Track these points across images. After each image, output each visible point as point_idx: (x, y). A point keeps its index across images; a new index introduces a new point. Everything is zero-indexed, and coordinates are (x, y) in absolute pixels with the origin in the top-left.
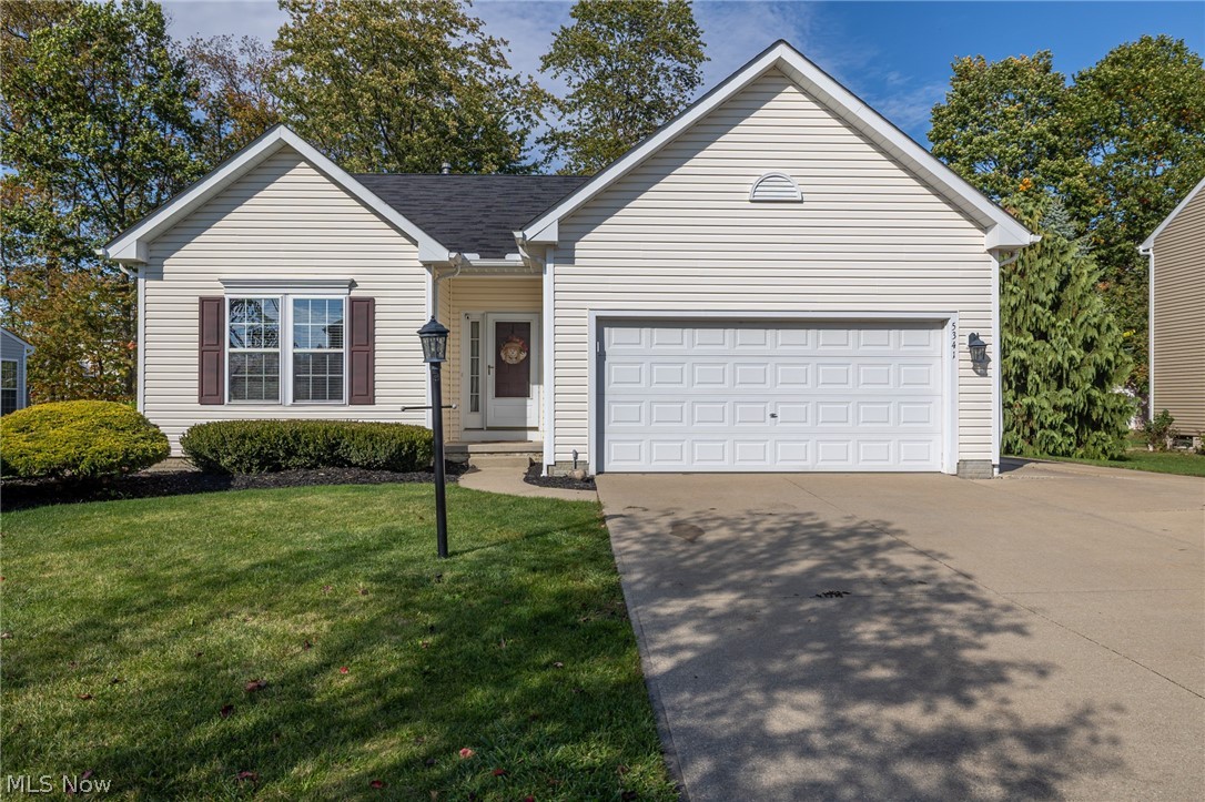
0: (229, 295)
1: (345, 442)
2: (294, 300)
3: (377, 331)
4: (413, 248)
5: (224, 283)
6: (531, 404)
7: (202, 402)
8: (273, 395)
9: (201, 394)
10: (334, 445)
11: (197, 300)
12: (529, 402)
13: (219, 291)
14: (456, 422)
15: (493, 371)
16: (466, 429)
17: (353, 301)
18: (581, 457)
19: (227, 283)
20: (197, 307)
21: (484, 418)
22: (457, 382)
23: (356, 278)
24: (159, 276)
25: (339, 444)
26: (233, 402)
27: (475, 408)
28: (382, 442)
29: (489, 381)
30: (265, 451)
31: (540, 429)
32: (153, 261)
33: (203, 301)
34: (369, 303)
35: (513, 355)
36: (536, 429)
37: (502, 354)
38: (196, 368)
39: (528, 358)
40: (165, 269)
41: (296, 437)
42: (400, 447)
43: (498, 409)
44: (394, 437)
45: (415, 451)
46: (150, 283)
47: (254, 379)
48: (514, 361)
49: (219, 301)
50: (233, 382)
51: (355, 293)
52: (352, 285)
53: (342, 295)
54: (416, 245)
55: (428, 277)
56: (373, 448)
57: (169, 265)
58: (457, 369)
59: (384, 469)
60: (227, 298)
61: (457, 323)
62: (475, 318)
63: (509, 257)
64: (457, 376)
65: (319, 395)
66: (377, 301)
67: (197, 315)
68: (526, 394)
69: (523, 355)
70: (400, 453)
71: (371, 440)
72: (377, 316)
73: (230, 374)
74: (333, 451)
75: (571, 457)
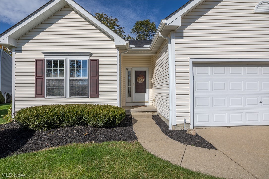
0: (46, 58)
1: (85, 116)
2: (70, 60)
3: (100, 71)
4: (113, 42)
5: (44, 54)
6: (146, 95)
7: (36, 97)
8: (62, 94)
9: (36, 94)
10: (80, 118)
11: (34, 60)
12: (146, 94)
13: (43, 57)
14: (124, 100)
15: (135, 85)
16: (127, 102)
17: (91, 60)
18: (187, 122)
19: (45, 54)
20: (34, 63)
21: (132, 99)
22: (124, 88)
23: (92, 52)
24: (20, 51)
25: (82, 117)
26: (48, 97)
27: (130, 96)
28: (101, 117)
29: (134, 88)
30: (49, 121)
31: (149, 102)
32: (18, 46)
33: (36, 61)
34: (97, 61)
35: (141, 80)
36: (148, 102)
37: (138, 80)
38: (34, 85)
39: (145, 81)
40: (23, 49)
41: (63, 115)
42: (109, 119)
43: (136, 96)
44: (106, 115)
45: (116, 120)
46: (17, 54)
47: (56, 89)
48: (141, 82)
49: (42, 61)
50: (48, 90)
51: (92, 58)
52: (91, 55)
53: (87, 58)
54: (114, 40)
55: (118, 52)
56: (97, 120)
57: (24, 48)
58: (124, 85)
59: (102, 127)
60: (45, 59)
61: (124, 71)
62: (129, 70)
63: (145, 46)
64: (124, 87)
65: (79, 94)
66: (100, 60)
67: (34, 66)
68: (145, 92)
69: (144, 80)
70: (109, 121)
71: (96, 116)
72: (100, 66)
73: (46, 87)
74: (80, 120)
75: (183, 122)
